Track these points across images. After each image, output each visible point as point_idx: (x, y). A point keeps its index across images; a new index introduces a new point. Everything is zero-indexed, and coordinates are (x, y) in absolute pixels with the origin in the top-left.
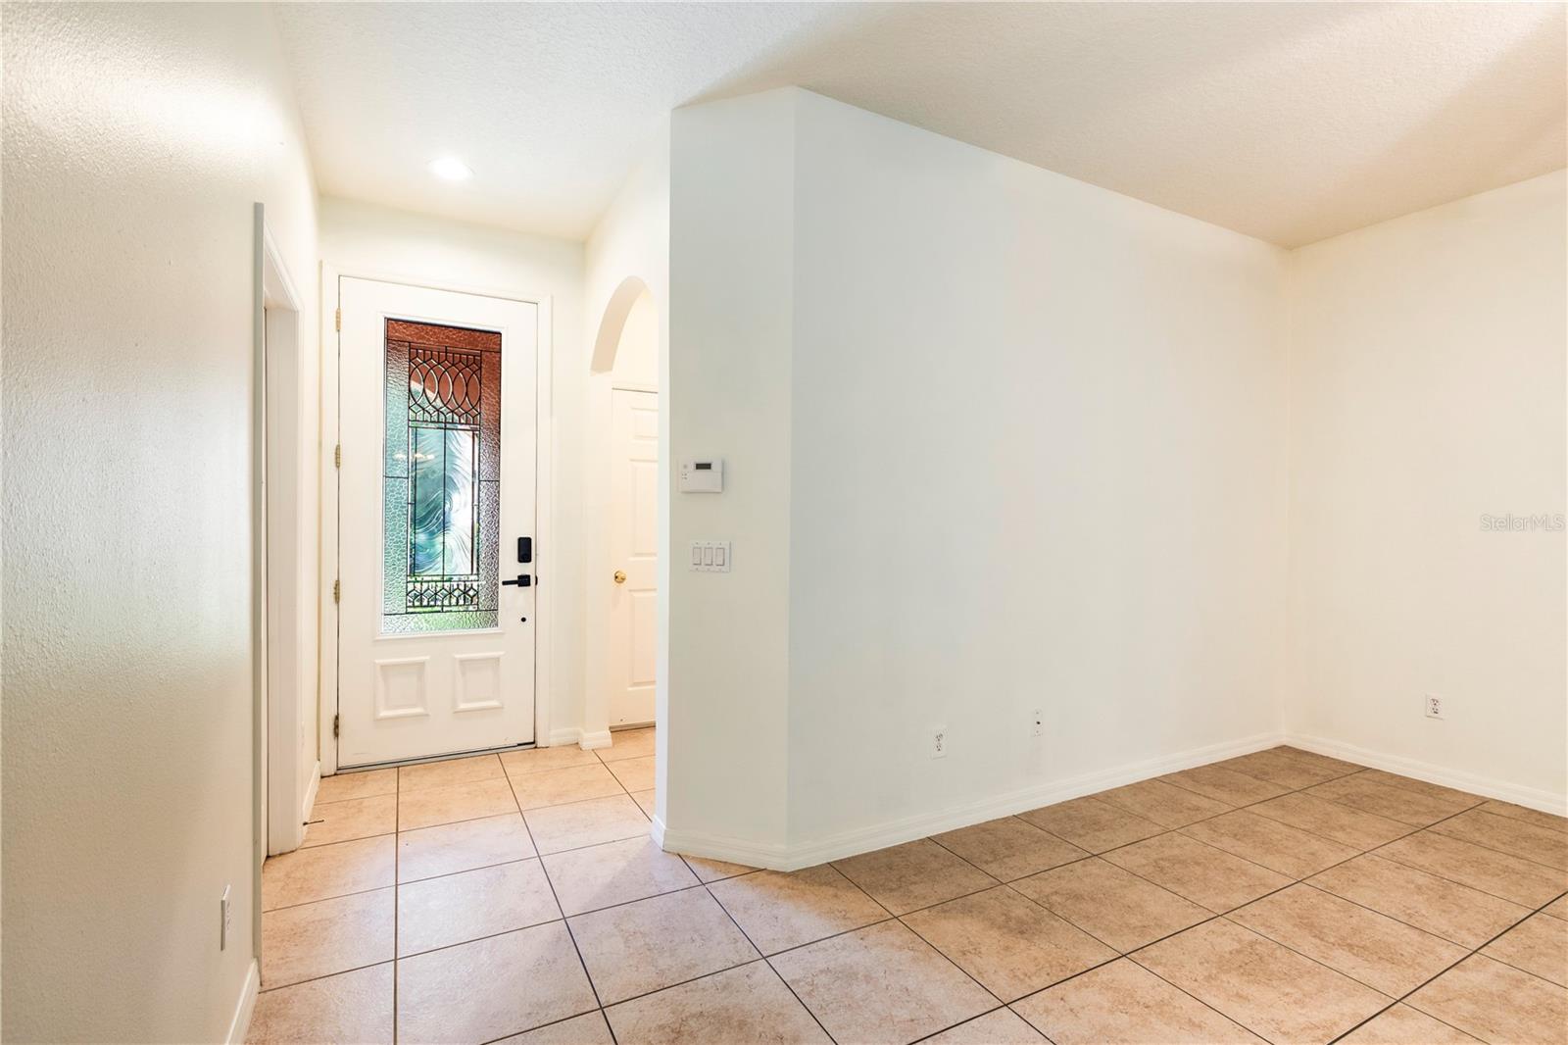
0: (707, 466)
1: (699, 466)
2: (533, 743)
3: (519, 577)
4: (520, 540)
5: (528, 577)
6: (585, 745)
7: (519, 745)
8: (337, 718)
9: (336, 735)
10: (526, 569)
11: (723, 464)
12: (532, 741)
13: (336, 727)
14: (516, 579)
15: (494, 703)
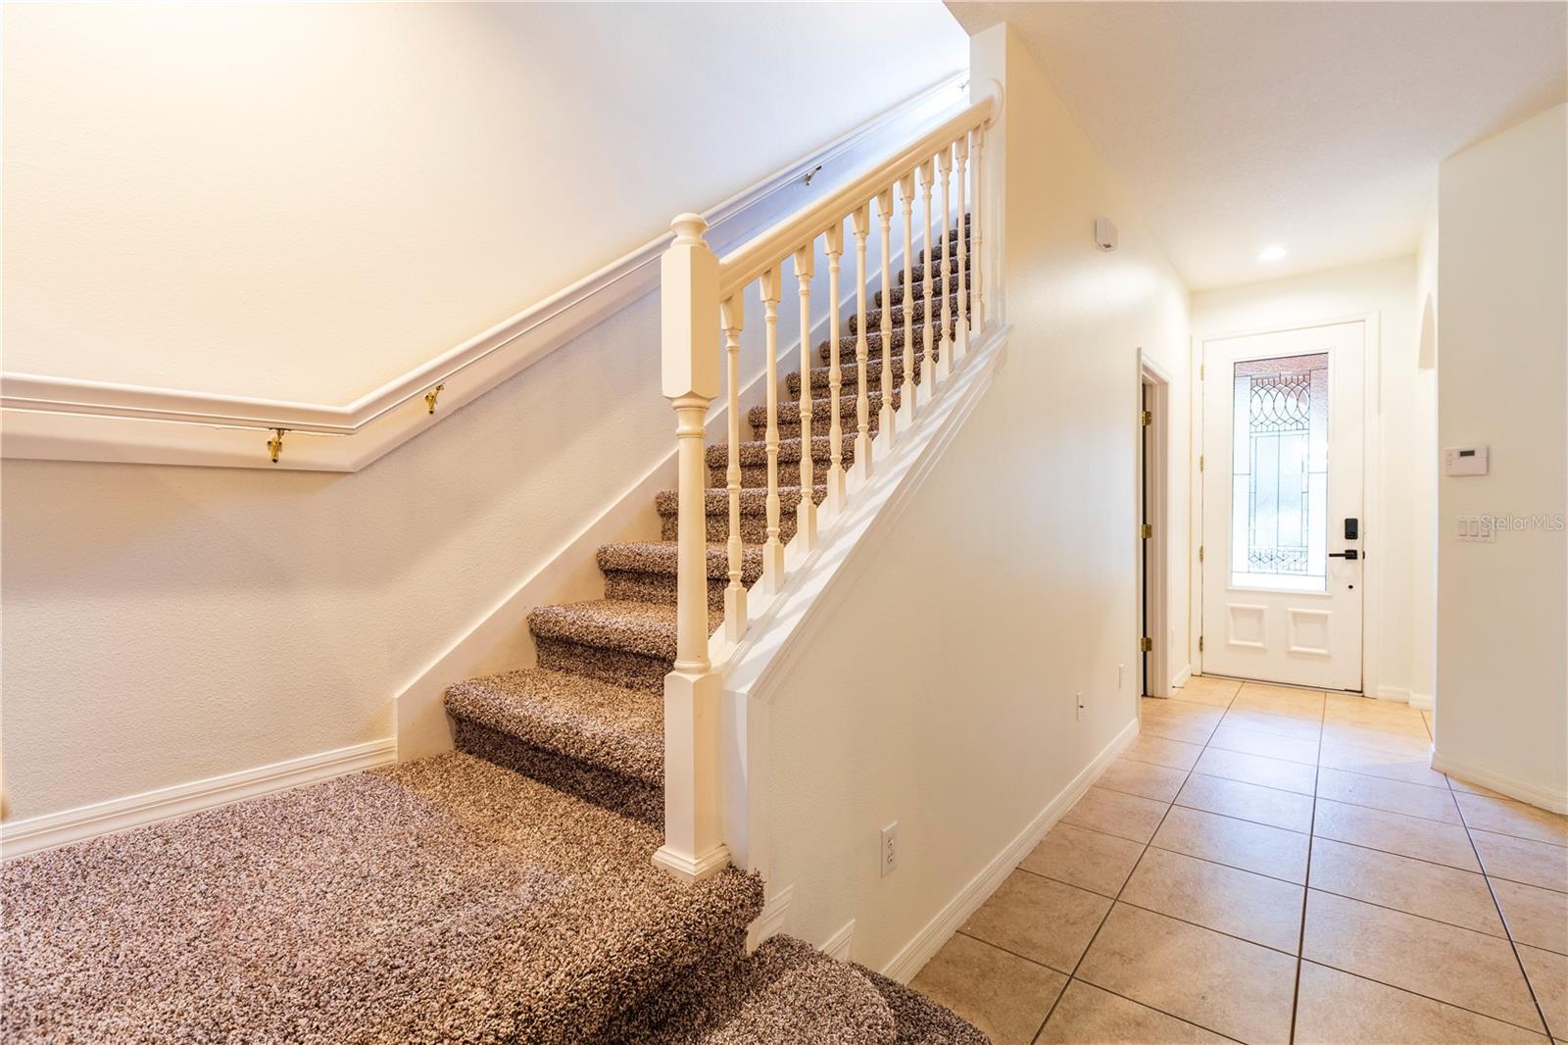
0: (1471, 453)
1: (1464, 454)
2: (1361, 692)
3: (1346, 551)
4: (1347, 521)
5: (1355, 552)
6: (1411, 703)
7: (1347, 690)
8: (1201, 638)
9: (1201, 650)
10: (1352, 545)
11: (1488, 451)
12: (1360, 689)
13: (1201, 644)
14: (1344, 552)
15: (1323, 651)
